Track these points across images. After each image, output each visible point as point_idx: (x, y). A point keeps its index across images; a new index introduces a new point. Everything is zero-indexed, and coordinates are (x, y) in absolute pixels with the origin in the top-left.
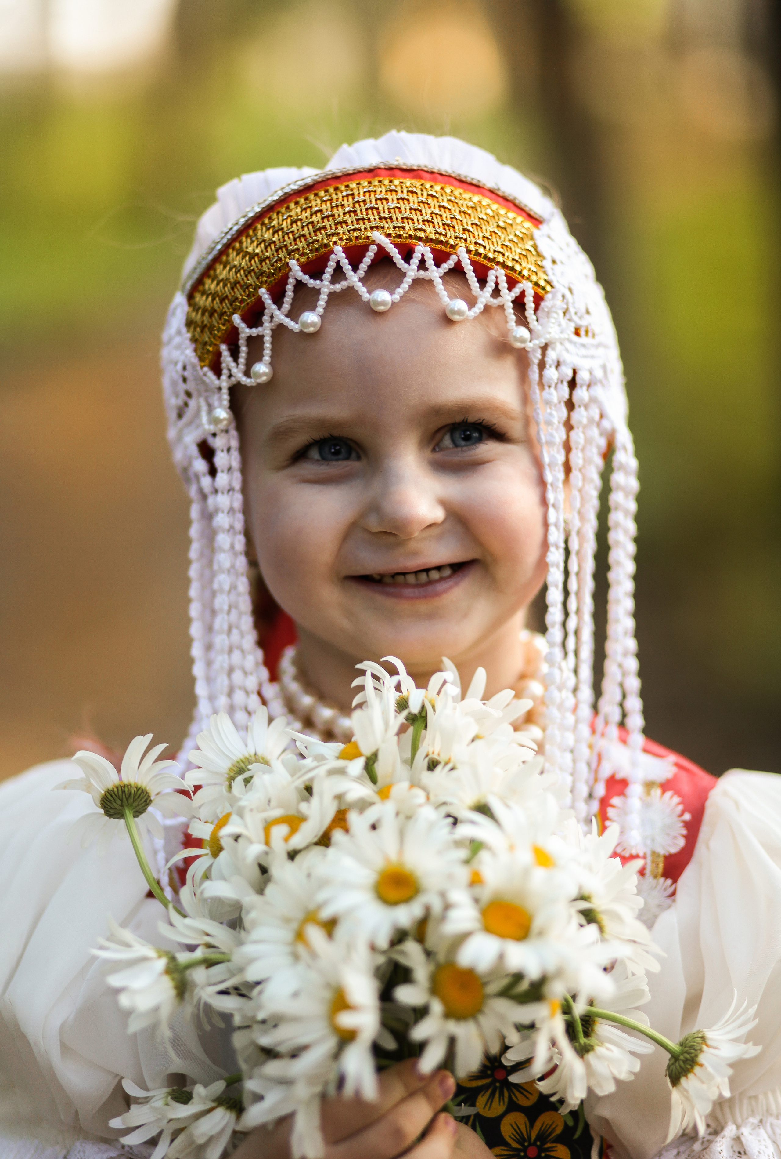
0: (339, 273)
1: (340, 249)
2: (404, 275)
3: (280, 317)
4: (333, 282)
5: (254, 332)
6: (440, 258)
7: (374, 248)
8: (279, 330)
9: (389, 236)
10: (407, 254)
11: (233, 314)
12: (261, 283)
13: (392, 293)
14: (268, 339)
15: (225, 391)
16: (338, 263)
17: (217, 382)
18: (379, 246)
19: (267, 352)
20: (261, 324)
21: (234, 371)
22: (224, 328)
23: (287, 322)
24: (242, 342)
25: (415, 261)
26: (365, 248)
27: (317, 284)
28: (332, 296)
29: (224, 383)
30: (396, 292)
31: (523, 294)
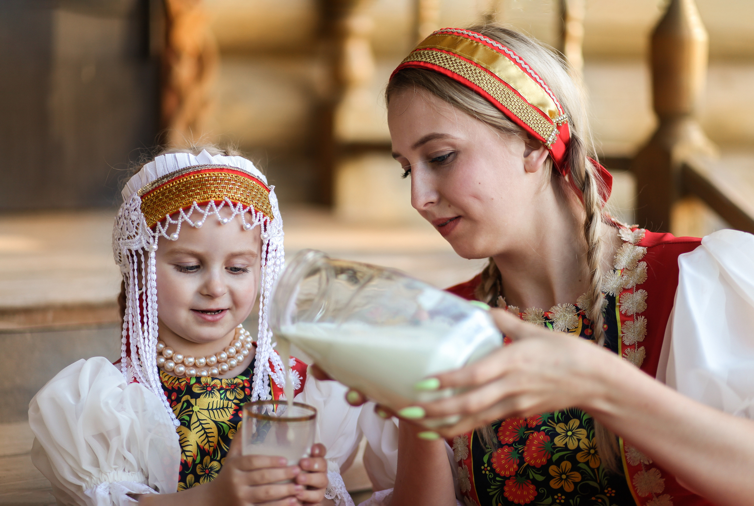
0: (211, 209)
1: (213, 201)
2: (233, 213)
3: (187, 218)
4: (209, 211)
5: (174, 222)
6: (244, 207)
7: (224, 202)
8: (185, 223)
9: (229, 198)
10: (235, 205)
11: (167, 214)
12: (180, 206)
13: (228, 219)
14: (179, 226)
15: (156, 238)
16: (211, 206)
17: (153, 234)
18: (226, 201)
19: (178, 230)
20: (177, 219)
21: (162, 230)
22: (161, 217)
23: (189, 222)
24: (167, 224)
25: (237, 209)
26: (221, 202)
27: (202, 212)
28: (208, 216)
29: (157, 235)
30: (230, 219)
31: (266, 220)
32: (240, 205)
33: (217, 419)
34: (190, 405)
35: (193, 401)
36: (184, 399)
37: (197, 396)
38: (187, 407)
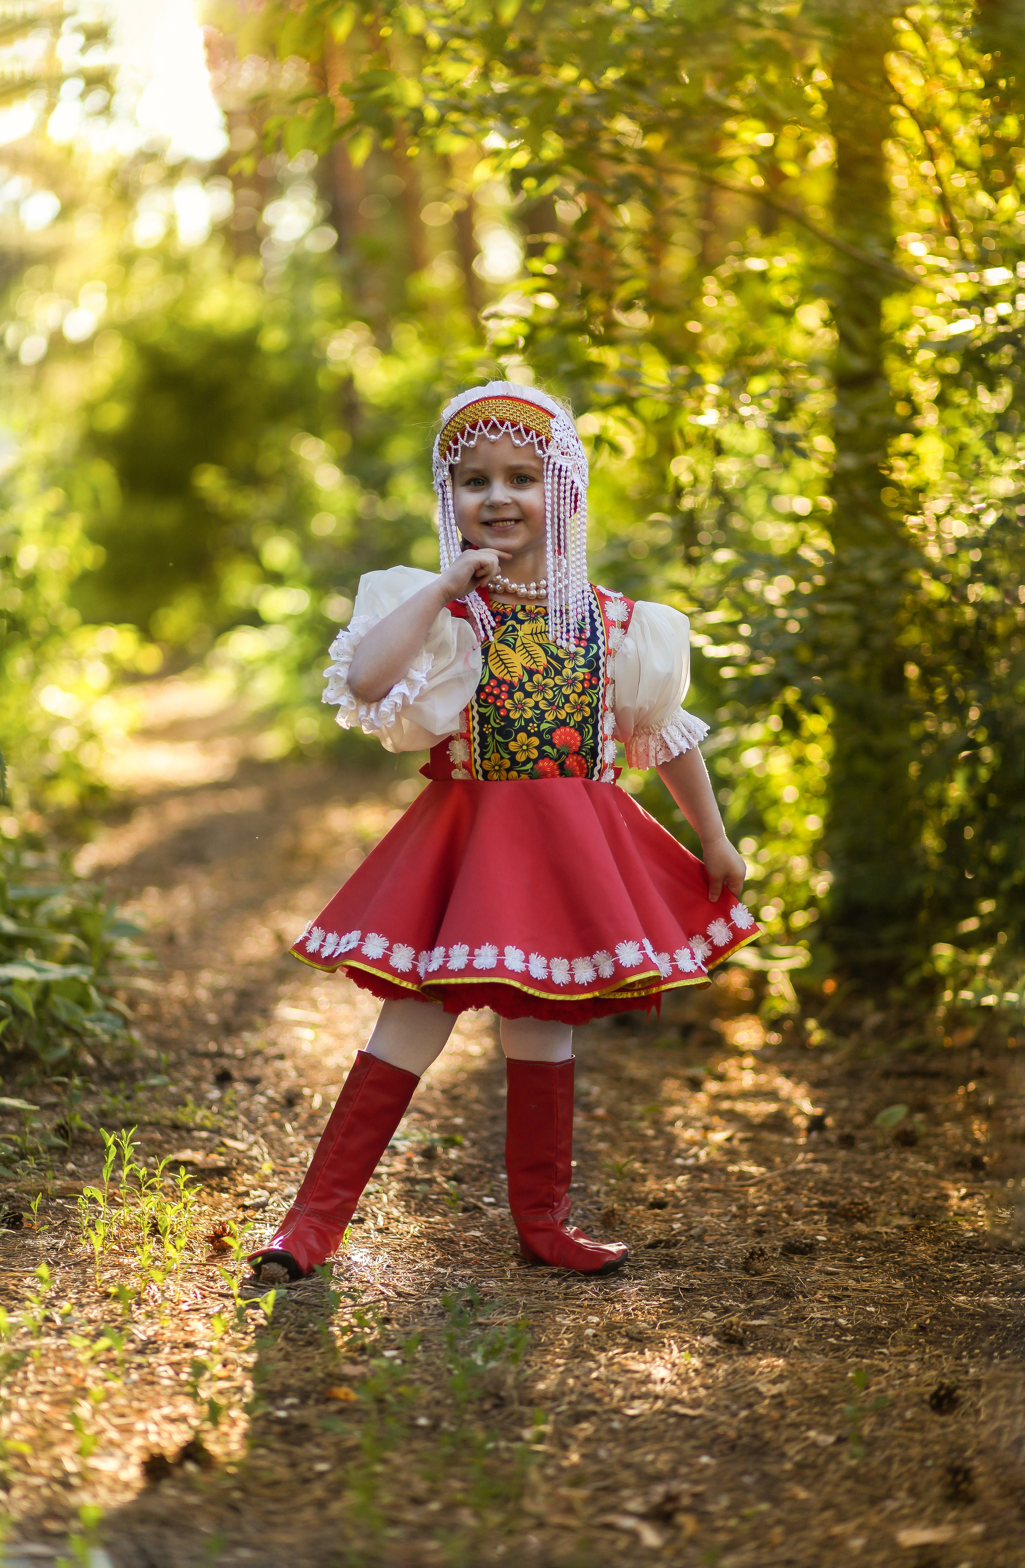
32: (507, 423)
33: (542, 642)
34: (515, 629)
35: (518, 626)
36: (510, 623)
37: (521, 622)
38: (512, 631)
